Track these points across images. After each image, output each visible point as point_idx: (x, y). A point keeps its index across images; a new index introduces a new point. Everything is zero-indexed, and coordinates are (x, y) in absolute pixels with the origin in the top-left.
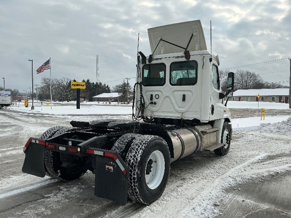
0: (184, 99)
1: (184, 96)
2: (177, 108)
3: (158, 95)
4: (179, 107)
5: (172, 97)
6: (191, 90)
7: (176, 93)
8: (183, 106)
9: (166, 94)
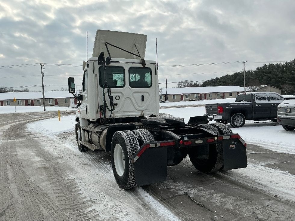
0: (143, 99)
1: (143, 97)
2: (137, 107)
3: (119, 96)
4: (139, 106)
5: (132, 98)
6: (149, 92)
7: (135, 94)
8: (142, 105)
9: (126, 95)
